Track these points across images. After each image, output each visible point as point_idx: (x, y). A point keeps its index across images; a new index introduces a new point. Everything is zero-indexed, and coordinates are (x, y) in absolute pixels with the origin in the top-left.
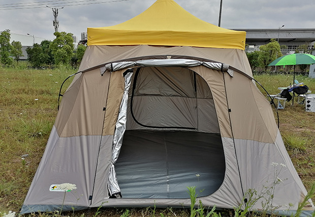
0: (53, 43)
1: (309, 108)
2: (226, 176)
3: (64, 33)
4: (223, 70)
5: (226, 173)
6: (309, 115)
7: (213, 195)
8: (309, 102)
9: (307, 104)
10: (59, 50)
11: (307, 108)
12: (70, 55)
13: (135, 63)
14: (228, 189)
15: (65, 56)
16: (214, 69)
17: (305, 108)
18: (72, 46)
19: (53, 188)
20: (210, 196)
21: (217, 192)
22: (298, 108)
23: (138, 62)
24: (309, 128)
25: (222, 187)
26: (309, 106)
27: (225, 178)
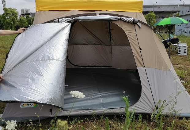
0: (3, 15)
1: (180, 52)
2: (142, 92)
3: (10, 8)
4: (134, 23)
5: (142, 90)
6: (180, 57)
7: (135, 105)
8: (179, 48)
9: (178, 50)
10: (7, 20)
11: (178, 52)
12: (15, 24)
13: (74, 18)
14: (144, 101)
15: (12, 24)
16: (128, 22)
17: (177, 53)
18: (16, 17)
19: (23, 105)
20: (133, 106)
21: (138, 103)
22: (173, 53)
23: (77, 18)
24: (183, 64)
25: (140, 99)
26: (180, 51)
27: (142, 94)
